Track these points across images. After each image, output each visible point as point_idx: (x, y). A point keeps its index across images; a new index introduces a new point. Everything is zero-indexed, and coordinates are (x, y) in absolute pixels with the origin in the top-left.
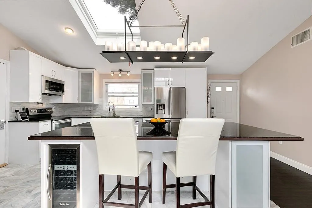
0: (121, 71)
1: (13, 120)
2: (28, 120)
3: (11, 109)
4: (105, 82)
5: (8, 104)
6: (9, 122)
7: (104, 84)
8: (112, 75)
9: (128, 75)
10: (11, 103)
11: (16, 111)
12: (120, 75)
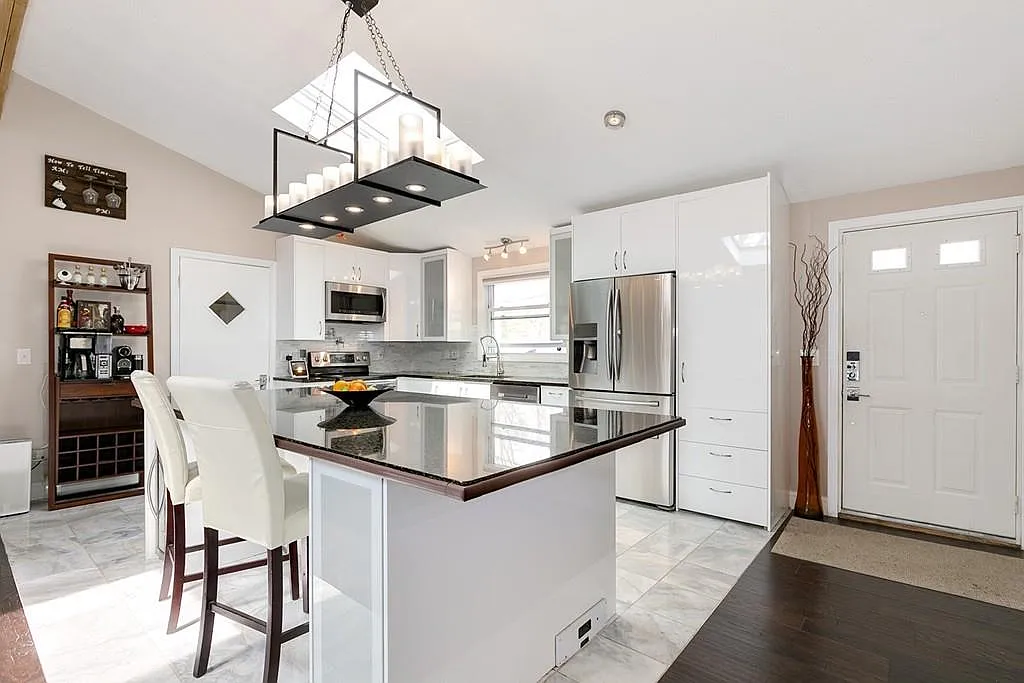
0: (506, 242)
1: (283, 376)
2: (308, 376)
3: (278, 355)
4: (484, 280)
5: (274, 344)
6: (275, 379)
7: (480, 284)
8: (487, 257)
9: (523, 250)
10: (281, 343)
11: (289, 358)
12: (505, 256)
